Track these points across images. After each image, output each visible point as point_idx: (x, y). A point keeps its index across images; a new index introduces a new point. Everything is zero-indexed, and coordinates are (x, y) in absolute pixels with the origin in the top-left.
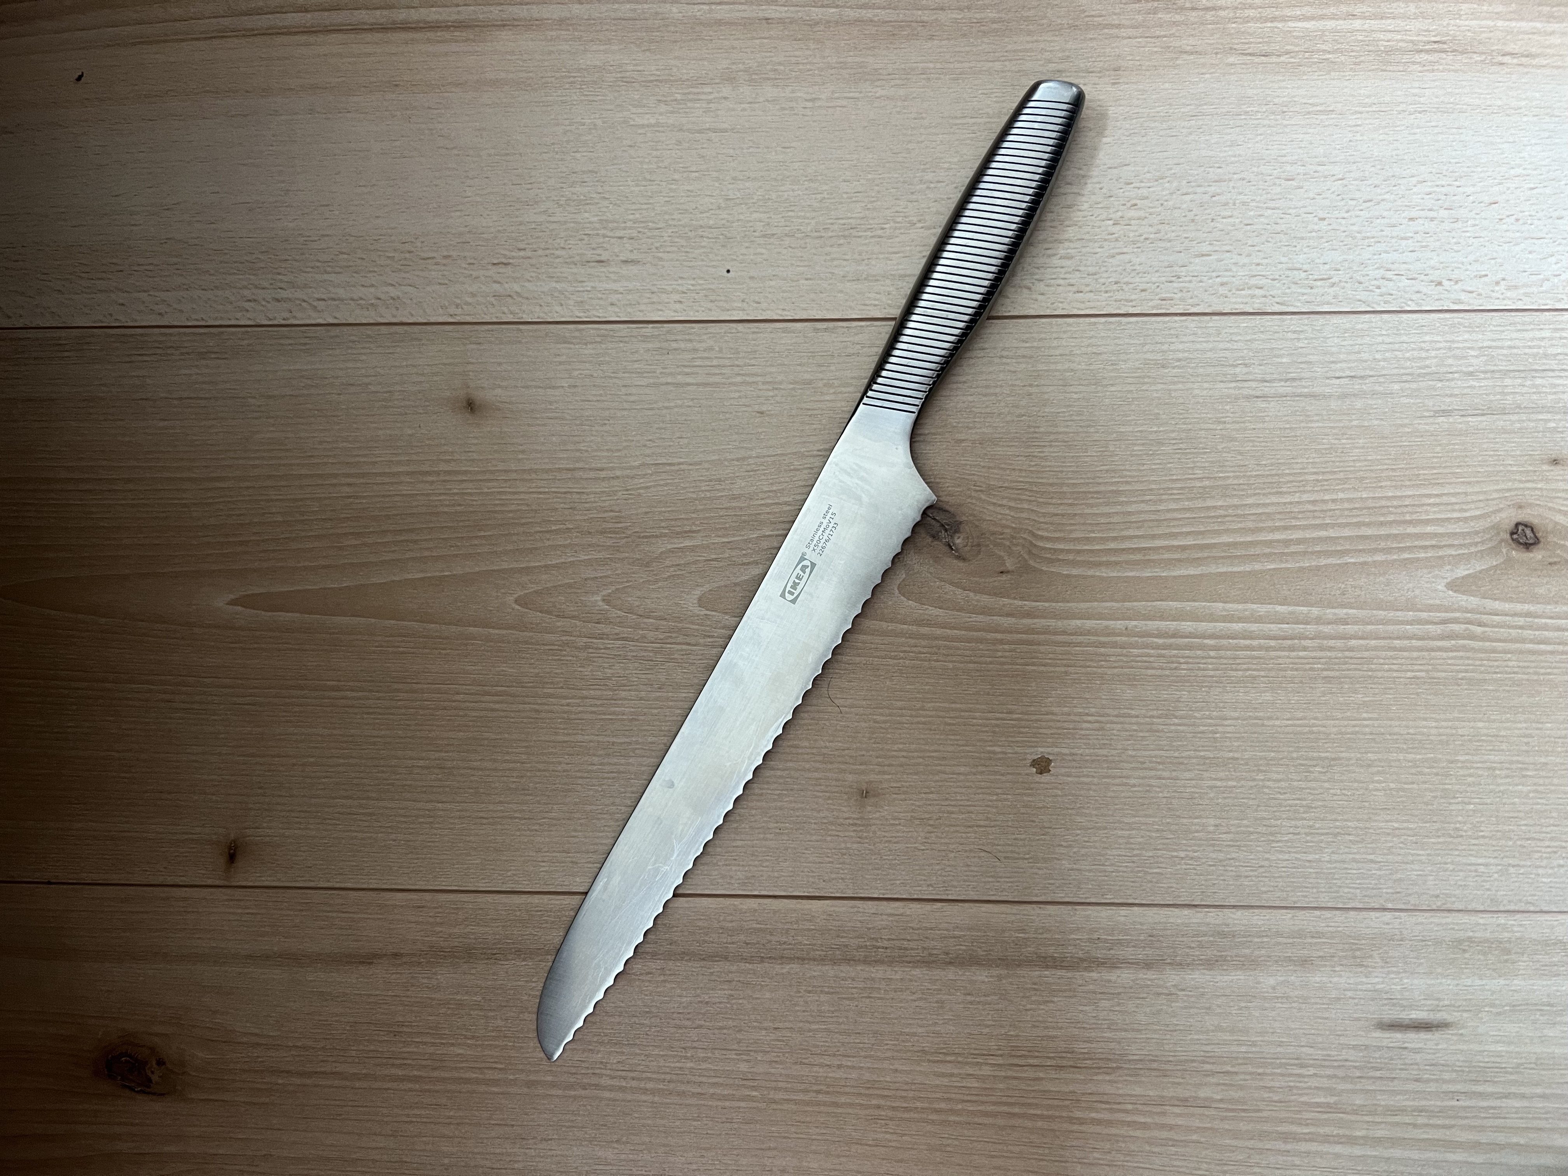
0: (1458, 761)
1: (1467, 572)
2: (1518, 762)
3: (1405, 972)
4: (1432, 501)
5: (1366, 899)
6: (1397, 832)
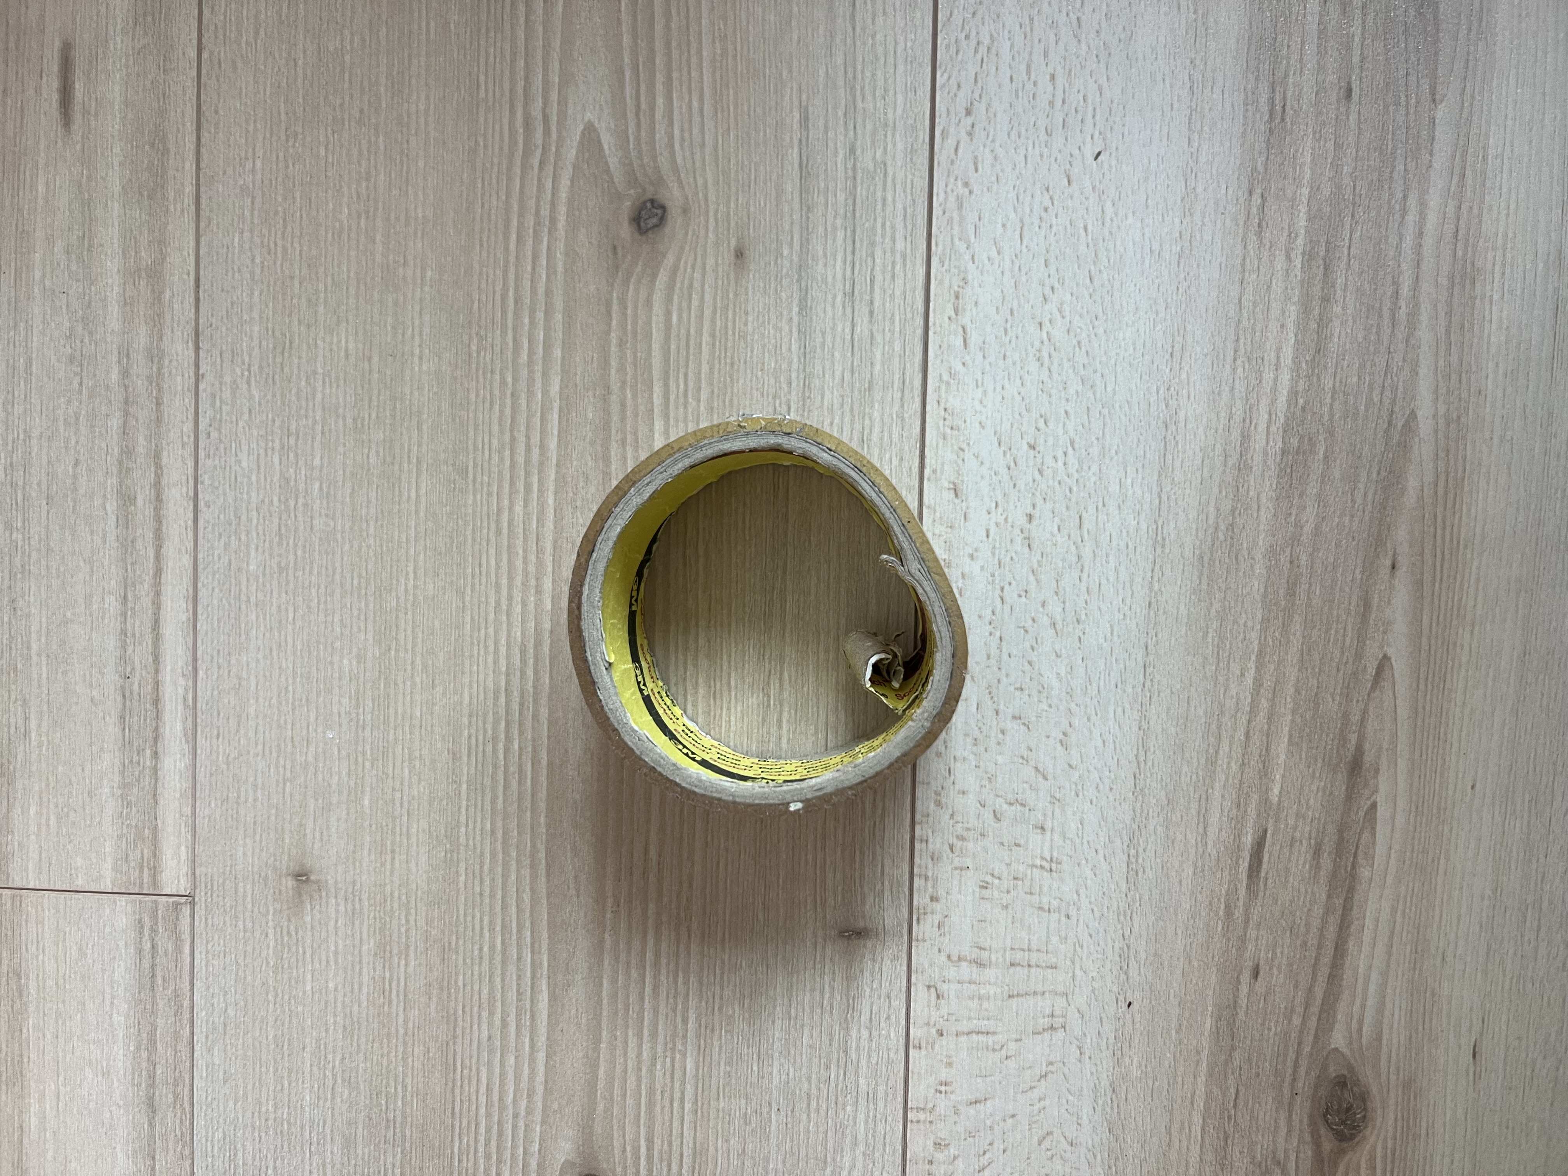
0: (377, 137)
1: (606, 147)
2: (376, 209)
3: (128, 75)
4: (695, 104)
5: (212, 28)
6: (292, 64)
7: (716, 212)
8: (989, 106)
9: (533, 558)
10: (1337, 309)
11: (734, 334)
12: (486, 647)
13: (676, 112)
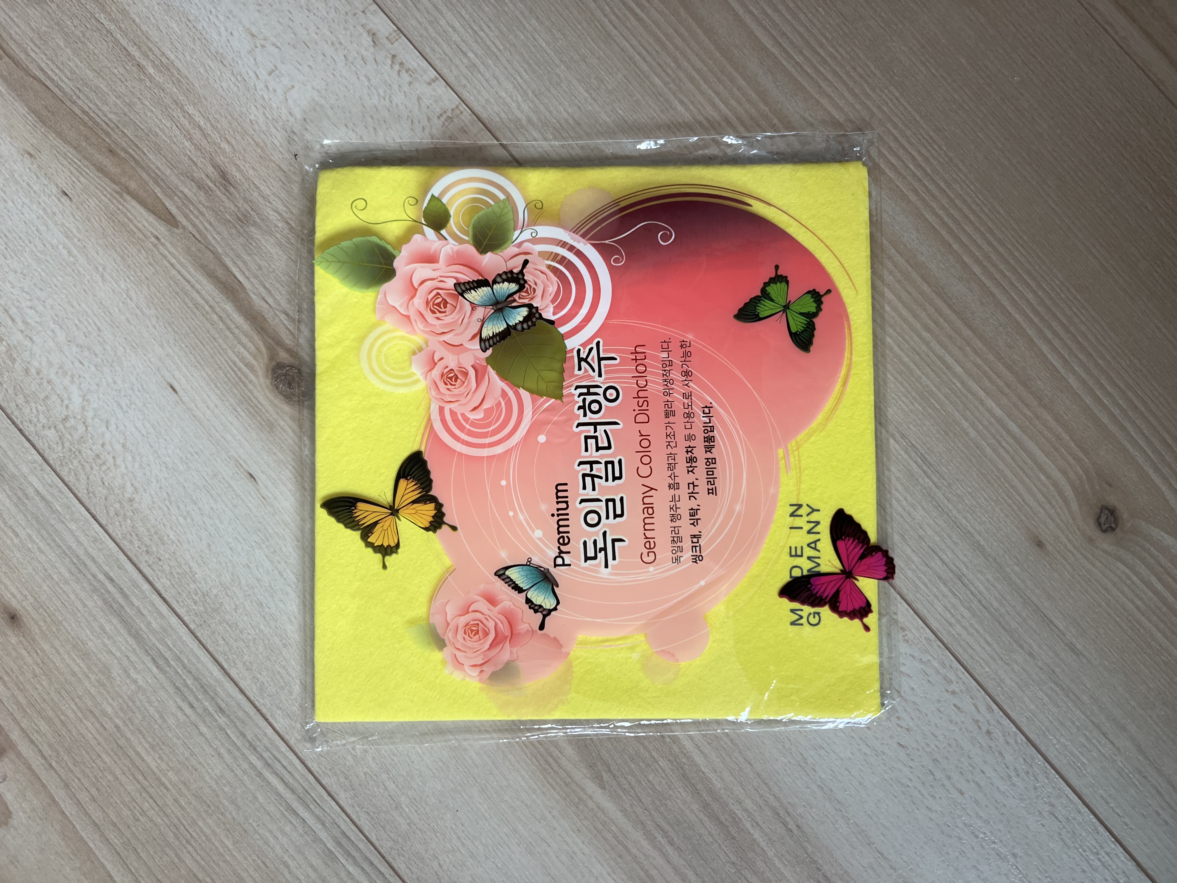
7: (1074, 555)
8: (981, 747)
9: (998, 276)
10: (695, 807)
11: (1003, 498)
12: (978, 205)
13: (1145, 589)
